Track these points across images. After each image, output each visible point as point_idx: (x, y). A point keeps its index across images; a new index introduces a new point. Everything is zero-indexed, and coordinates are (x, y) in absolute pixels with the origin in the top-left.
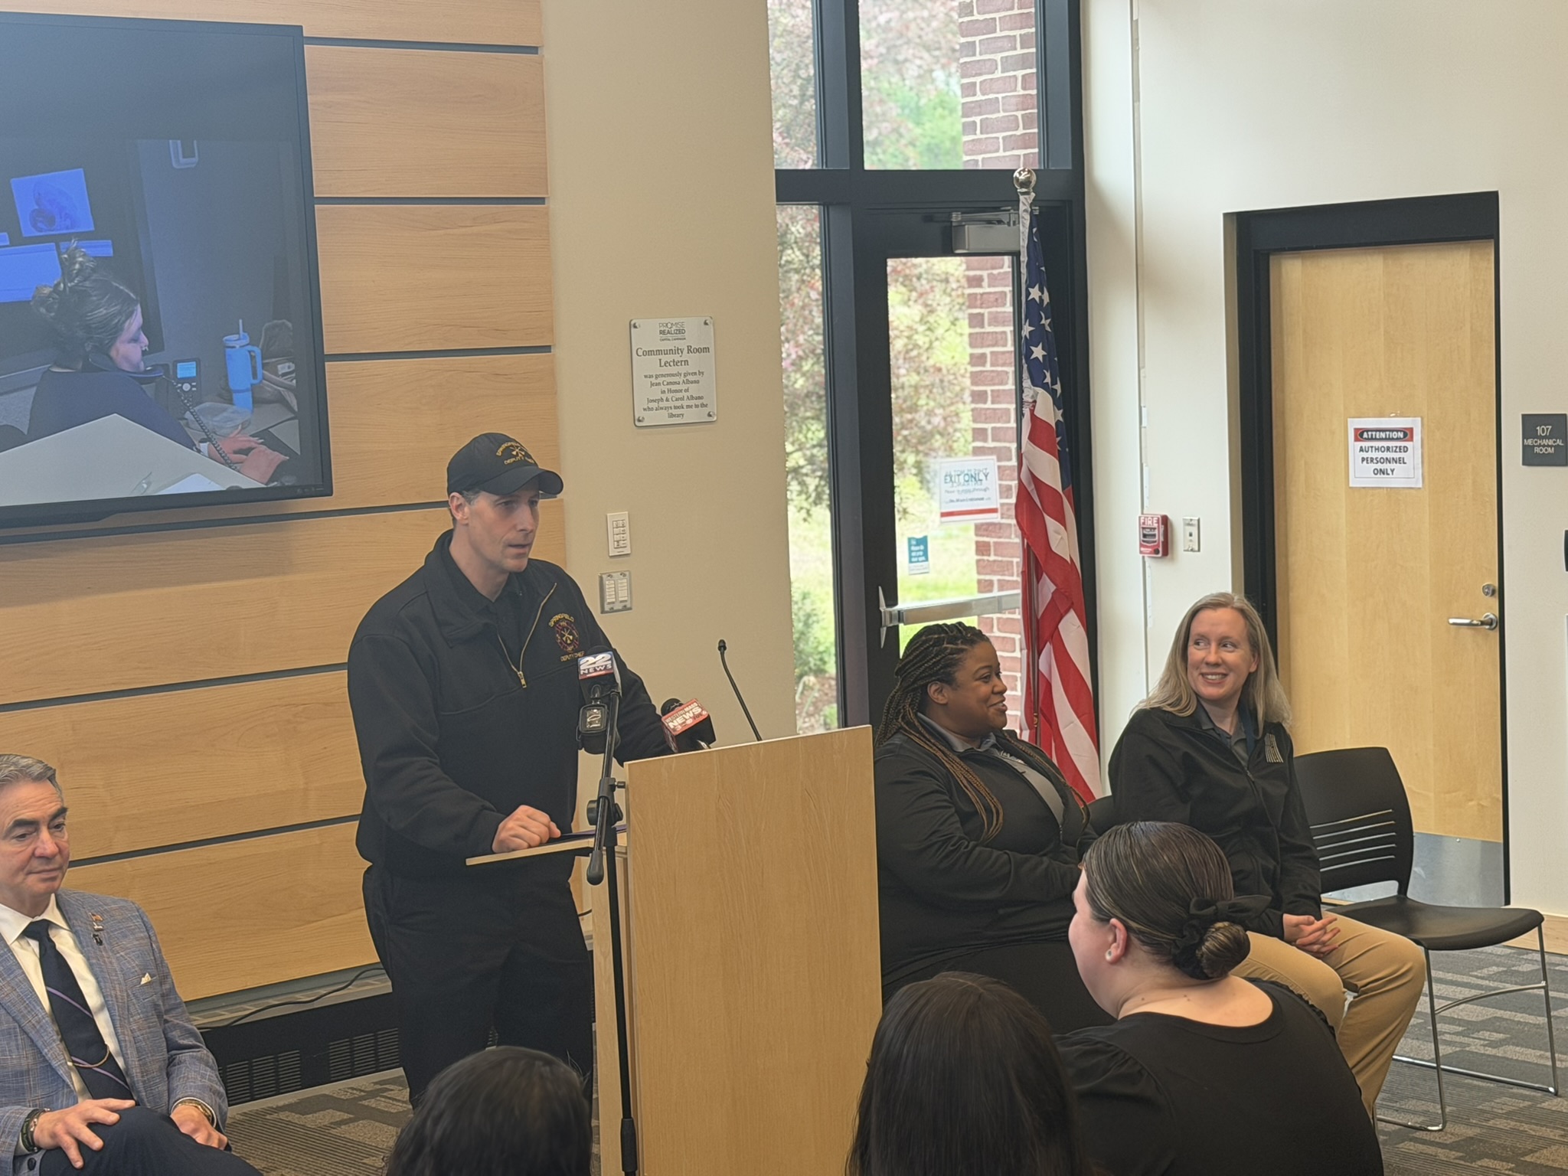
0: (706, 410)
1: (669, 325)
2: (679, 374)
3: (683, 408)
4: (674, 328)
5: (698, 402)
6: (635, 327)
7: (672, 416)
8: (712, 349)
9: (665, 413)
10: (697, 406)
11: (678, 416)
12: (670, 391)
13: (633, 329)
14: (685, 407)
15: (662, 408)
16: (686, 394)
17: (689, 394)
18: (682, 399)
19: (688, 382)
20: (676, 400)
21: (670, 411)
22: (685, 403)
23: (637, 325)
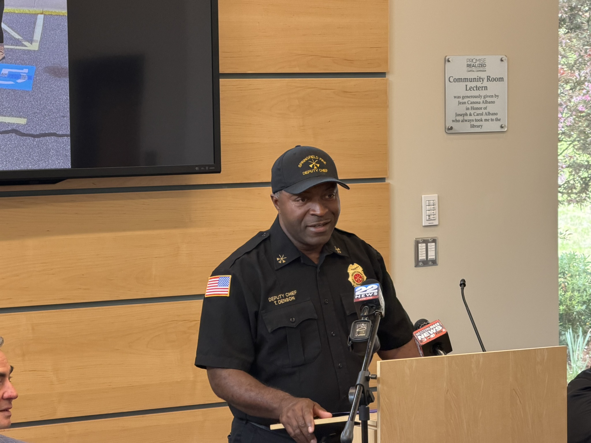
0: (499, 123)
1: (474, 61)
2: (479, 96)
3: (482, 121)
4: (478, 63)
5: (494, 117)
6: (449, 61)
7: (473, 126)
8: (506, 79)
9: (468, 124)
10: (492, 120)
11: (478, 126)
12: (473, 108)
13: (447, 62)
14: (483, 120)
15: (466, 121)
16: (484, 111)
17: (487, 111)
18: (482, 114)
19: (486, 102)
20: (477, 115)
21: (472, 123)
22: (484, 117)
23: (450, 59)
